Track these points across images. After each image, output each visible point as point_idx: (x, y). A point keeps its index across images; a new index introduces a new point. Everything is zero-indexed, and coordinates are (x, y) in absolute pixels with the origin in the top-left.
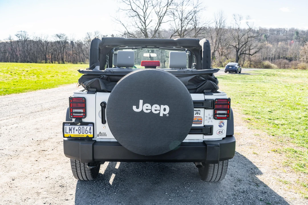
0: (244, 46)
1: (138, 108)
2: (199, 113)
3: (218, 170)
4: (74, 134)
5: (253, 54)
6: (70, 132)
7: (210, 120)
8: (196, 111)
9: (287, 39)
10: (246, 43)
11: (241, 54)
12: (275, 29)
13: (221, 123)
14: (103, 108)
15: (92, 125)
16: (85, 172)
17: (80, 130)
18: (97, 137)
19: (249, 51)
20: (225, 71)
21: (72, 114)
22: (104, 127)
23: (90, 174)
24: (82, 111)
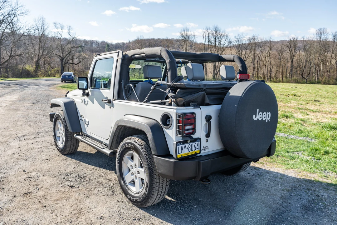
0: (68, 55)
1: (256, 117)
4: (185, 153)
5: (78, 64)
6: (182, 152)
9: (100, 51)
10: (70, 52)
11: (65, 63)
12: (89, 41)
15: (199, 140)
17: (190, 148)
18: (201, 152)
19: (73, 60)
20: (61, 81)
24: (191, 127)
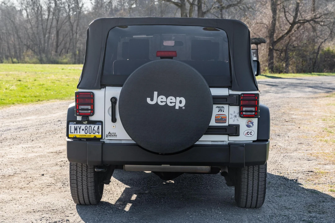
1: (152, 100)
2: (222, 110)
3: (253, 186)
4: (80, 134)
6: (76, 132)
7: (236, 119)
8: (220, 108)
13: (249, 123)
14: (114, 104)
15: (101, 123)
16: (88, 189)
17: (87, 129)
18: (106, 138)
21: (78, 111)
22: (114, 126)
23: (93, 191)
24: (89, 107)
